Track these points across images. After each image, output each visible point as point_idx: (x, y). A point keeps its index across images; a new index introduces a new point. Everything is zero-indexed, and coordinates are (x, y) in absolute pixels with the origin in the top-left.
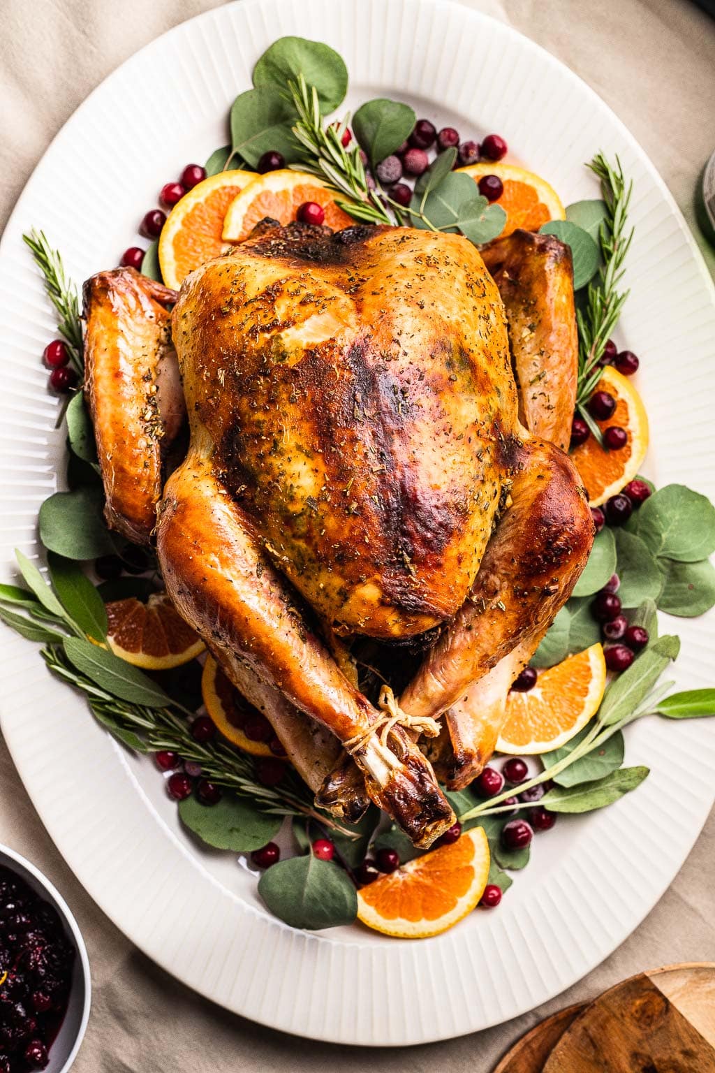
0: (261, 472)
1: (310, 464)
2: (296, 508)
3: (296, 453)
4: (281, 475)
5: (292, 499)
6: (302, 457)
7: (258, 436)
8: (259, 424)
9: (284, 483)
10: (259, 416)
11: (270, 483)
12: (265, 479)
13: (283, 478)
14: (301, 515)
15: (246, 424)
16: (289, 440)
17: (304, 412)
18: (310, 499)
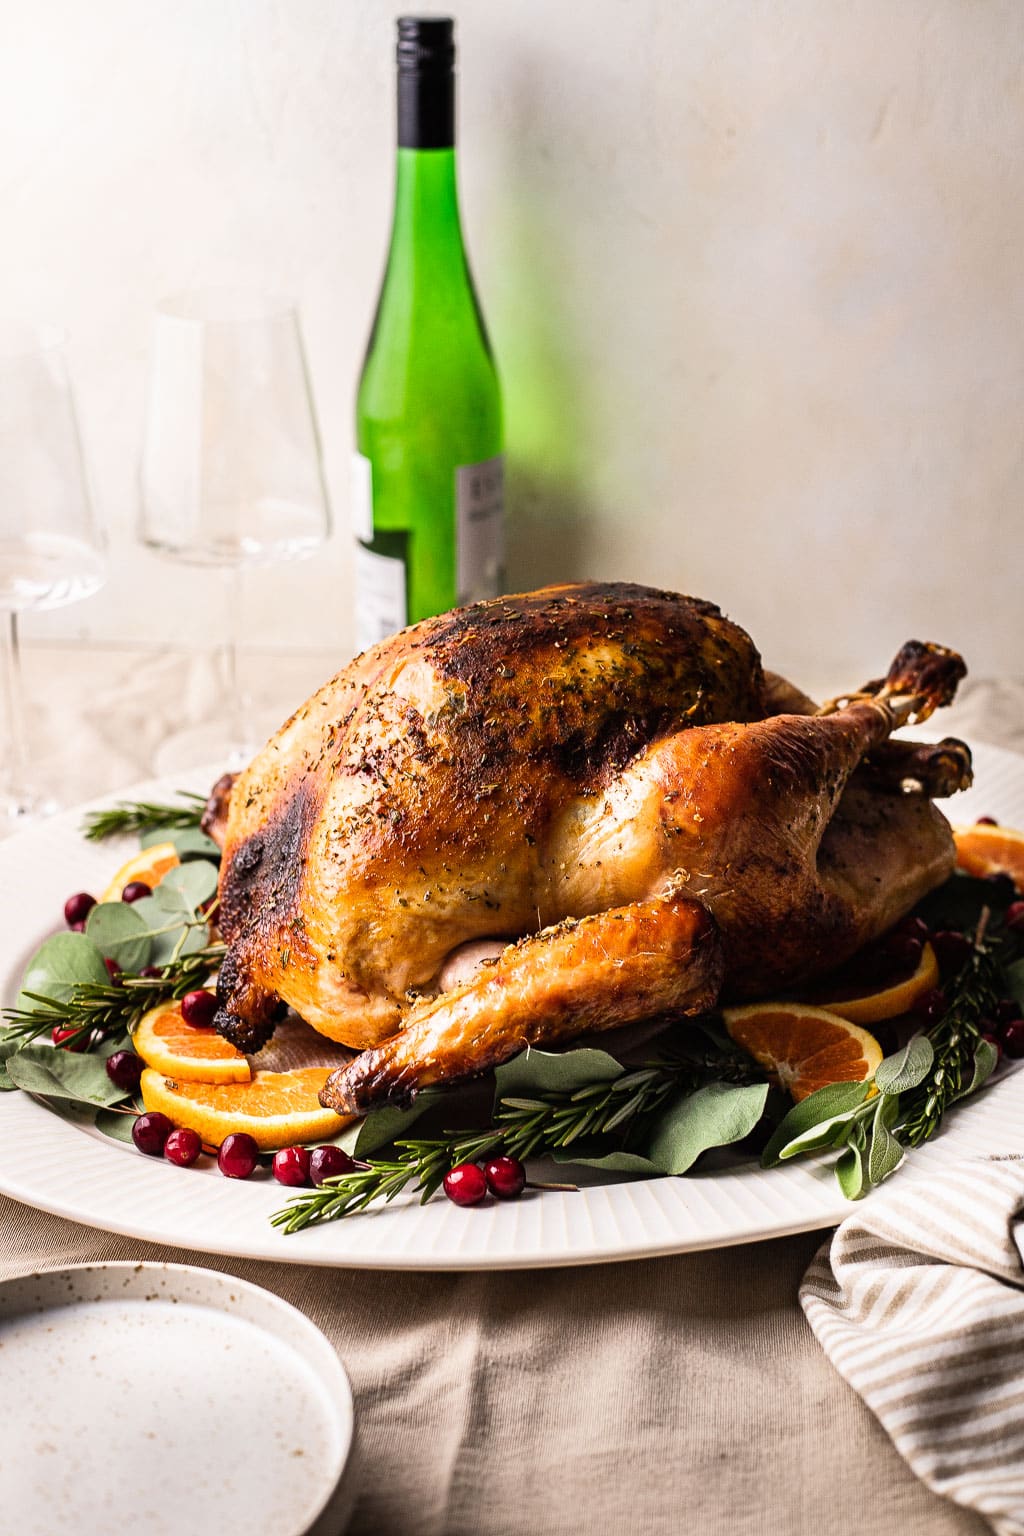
0: (603, 704)
1: (585, 651)
2: (639, 669)
3: (574, 664)
4: (603, 679)
5: (628, 670)
6: (578, 660)
7: (560, 711)
8: (545, 713)
9: (613, 677)
10: (535, 716)
11: (617, 693)
12: (611, 701)
13: (607, 677)
14: (644, 662)
15: (548, 736)
16: (561, 673)
17: (522, 661)
18: (625, 651)
